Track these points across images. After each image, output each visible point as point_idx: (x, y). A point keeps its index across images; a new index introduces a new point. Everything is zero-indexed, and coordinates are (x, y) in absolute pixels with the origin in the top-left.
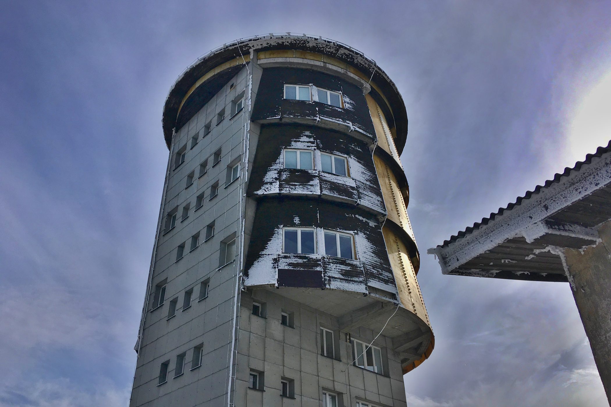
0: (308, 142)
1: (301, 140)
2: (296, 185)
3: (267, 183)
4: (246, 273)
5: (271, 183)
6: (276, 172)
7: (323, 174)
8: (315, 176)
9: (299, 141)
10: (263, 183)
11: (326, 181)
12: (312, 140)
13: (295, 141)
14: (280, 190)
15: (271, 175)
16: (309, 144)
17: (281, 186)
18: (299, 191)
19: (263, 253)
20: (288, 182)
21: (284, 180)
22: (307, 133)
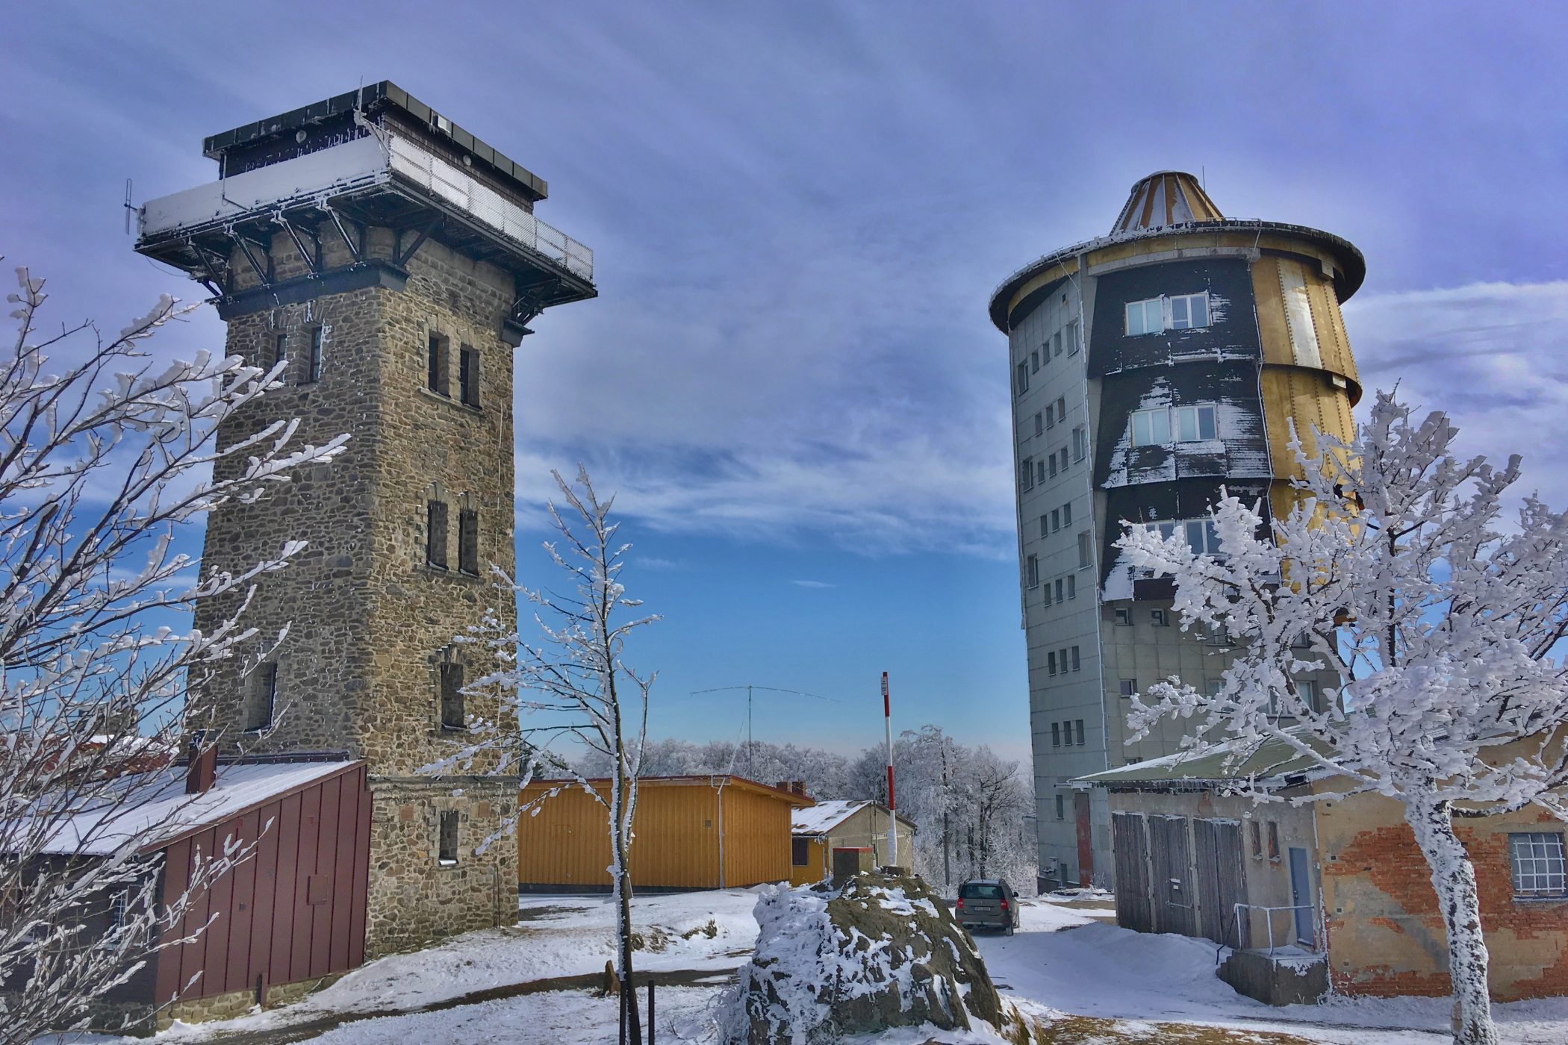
0: (1161, 396)
1: (1152, 394)
2: (1146, 471)
3: (1113, 471)
4: (1103, 587)
5: (1119, 471)
6: (1123, 453)
7: (1179, 446)
8: (1170, 453)
9: (1150, 397)
10: (1111, 472)
11: (1184, 456)
12: (1166, 391)
13: (1146, 398)
14: (1129, 481)
15: (1118, 458)
16: (1163, 399)
17: (1129, 475)
18: (1151, 478)
19: (1118, 560)
20: (1136, 467)
21: (1133, 466)
22: (1161, 380)
